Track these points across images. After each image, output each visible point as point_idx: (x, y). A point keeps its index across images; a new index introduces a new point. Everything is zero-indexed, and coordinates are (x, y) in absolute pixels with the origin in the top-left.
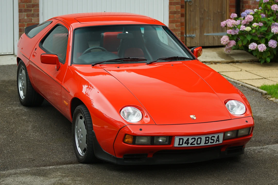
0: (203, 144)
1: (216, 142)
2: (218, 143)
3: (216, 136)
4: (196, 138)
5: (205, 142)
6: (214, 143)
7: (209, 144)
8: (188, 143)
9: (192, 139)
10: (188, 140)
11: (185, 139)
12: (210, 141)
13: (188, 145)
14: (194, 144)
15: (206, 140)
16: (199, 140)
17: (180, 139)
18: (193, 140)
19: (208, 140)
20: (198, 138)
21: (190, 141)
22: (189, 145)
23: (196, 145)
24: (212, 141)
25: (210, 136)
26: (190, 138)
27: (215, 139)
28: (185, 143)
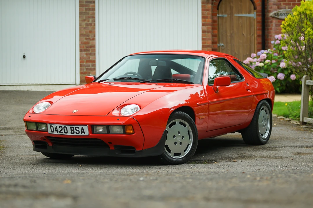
0: (69, 133)
1: (81, 133)
2: (83, 134)
3: (80, 127)
4: (63, 126)
5: (71, 132)
6: (80, 134)
7: (75, 134)
8: (57, 131)
9: (59, 127)
10: (56, 127)
11: (54, 126)
12: (75, 131)
13: (57, 133)
14: (62, 133)
15: (71, 130)
16: (65, 128)
17: (51, 126)
18: (61, 128)
19: (73, 130)
20: (64, 127)
21: (59, 129)
22: (59, 133)
23: (64, 134)
24: (78, 132)
25: (74, 127)
26: (58, 126)
27: (80, 130)
28: (55, 131)
